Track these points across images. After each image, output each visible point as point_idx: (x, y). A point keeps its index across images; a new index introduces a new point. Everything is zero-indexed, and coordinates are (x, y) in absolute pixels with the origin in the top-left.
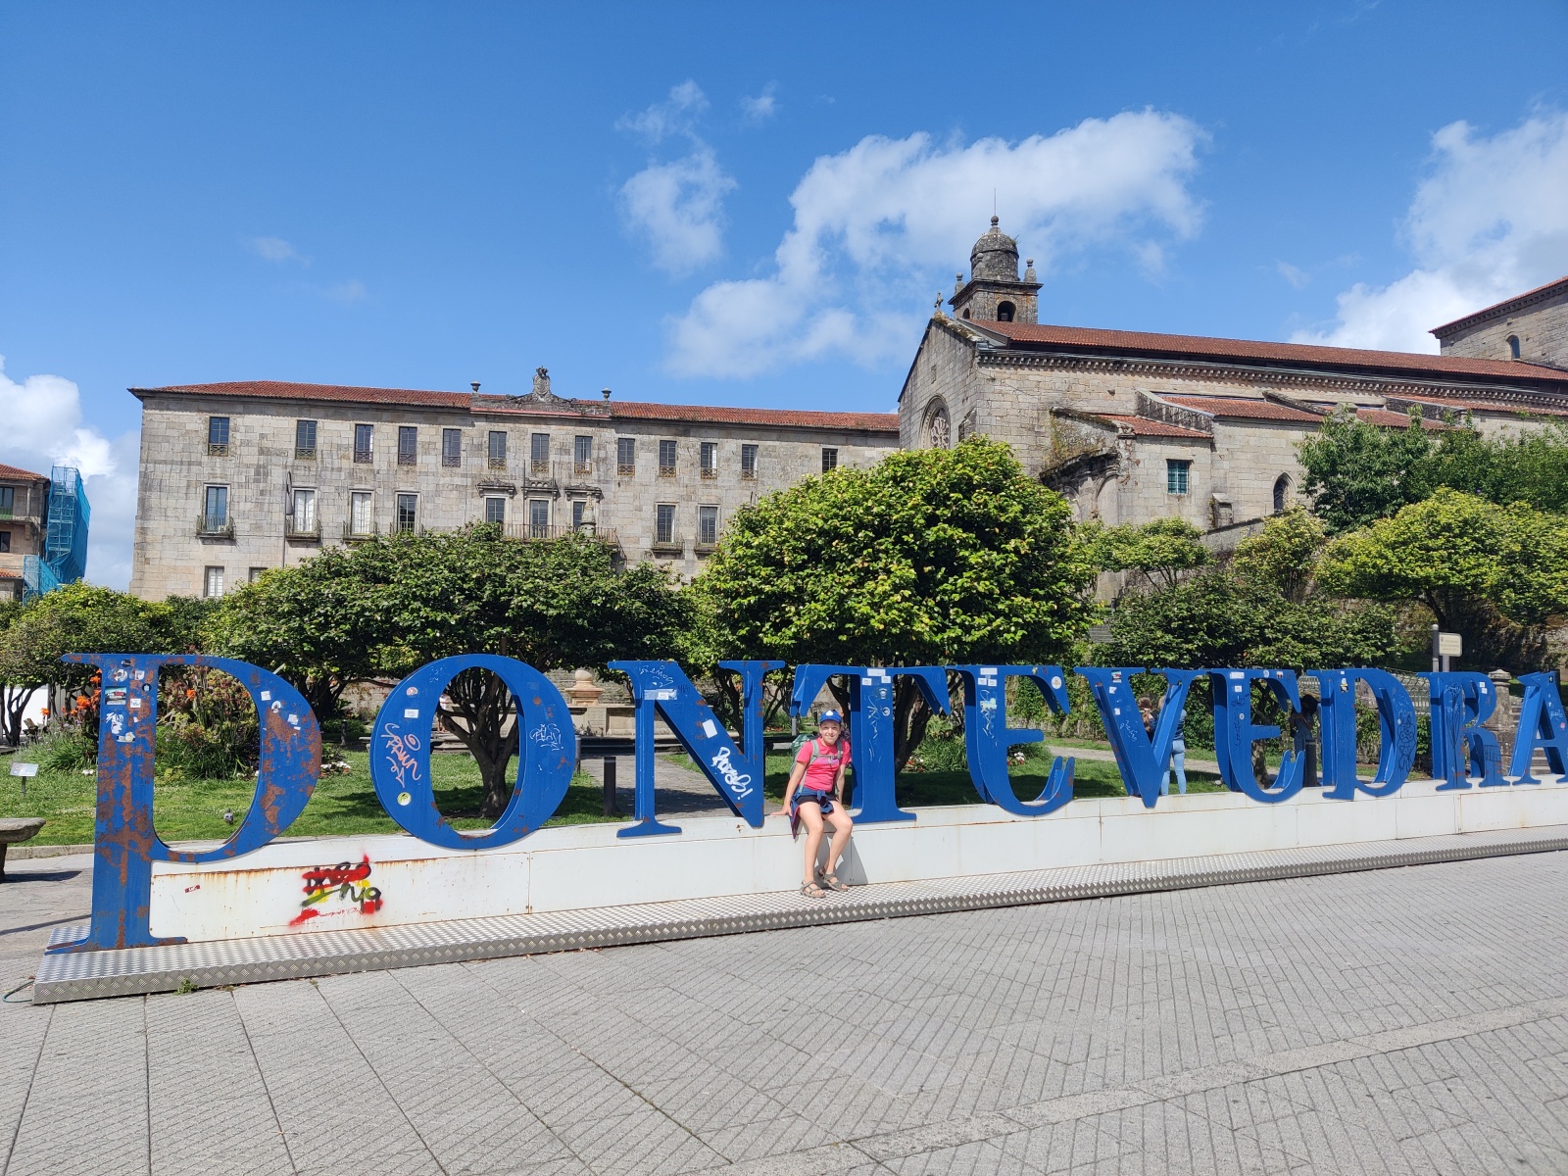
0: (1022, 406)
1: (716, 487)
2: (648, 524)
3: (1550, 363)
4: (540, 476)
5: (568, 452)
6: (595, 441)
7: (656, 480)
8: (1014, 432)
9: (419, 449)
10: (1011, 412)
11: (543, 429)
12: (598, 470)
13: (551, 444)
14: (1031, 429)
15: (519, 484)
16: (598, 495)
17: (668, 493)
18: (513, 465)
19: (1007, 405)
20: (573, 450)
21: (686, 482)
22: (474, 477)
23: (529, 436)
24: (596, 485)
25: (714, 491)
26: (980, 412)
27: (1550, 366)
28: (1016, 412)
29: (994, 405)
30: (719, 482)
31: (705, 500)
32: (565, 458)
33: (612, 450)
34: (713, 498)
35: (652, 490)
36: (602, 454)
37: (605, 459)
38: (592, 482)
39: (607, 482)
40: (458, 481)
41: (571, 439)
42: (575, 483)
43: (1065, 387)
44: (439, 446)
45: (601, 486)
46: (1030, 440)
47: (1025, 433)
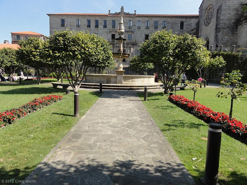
0: (234, 4)
2: (143, 39)
6: (133, 21)
7: (145, 29)
8: (231, 10)
9: (99, 25)
10: (231, 5)
12: (133, 27)
14: (236, 9)
16: (133, 32)
17: (147, 32)
18: (117, 27)
19: (231, 3)
21: (151, 30)
22: (109, 30)
26: (223, 6)
28: (233, 5)
29: (227, 3)
30: (158, 29)
32: (127, 25)
33: (136, 23)
35: (144, 31)
36: (134, 24)
38: (132, 30)
40: (106, 31)
41: (128, 21)
42: (129, 30)
44: (103, 23)
45: (134, 31)
46: (236, 12)
47: (234, 10)
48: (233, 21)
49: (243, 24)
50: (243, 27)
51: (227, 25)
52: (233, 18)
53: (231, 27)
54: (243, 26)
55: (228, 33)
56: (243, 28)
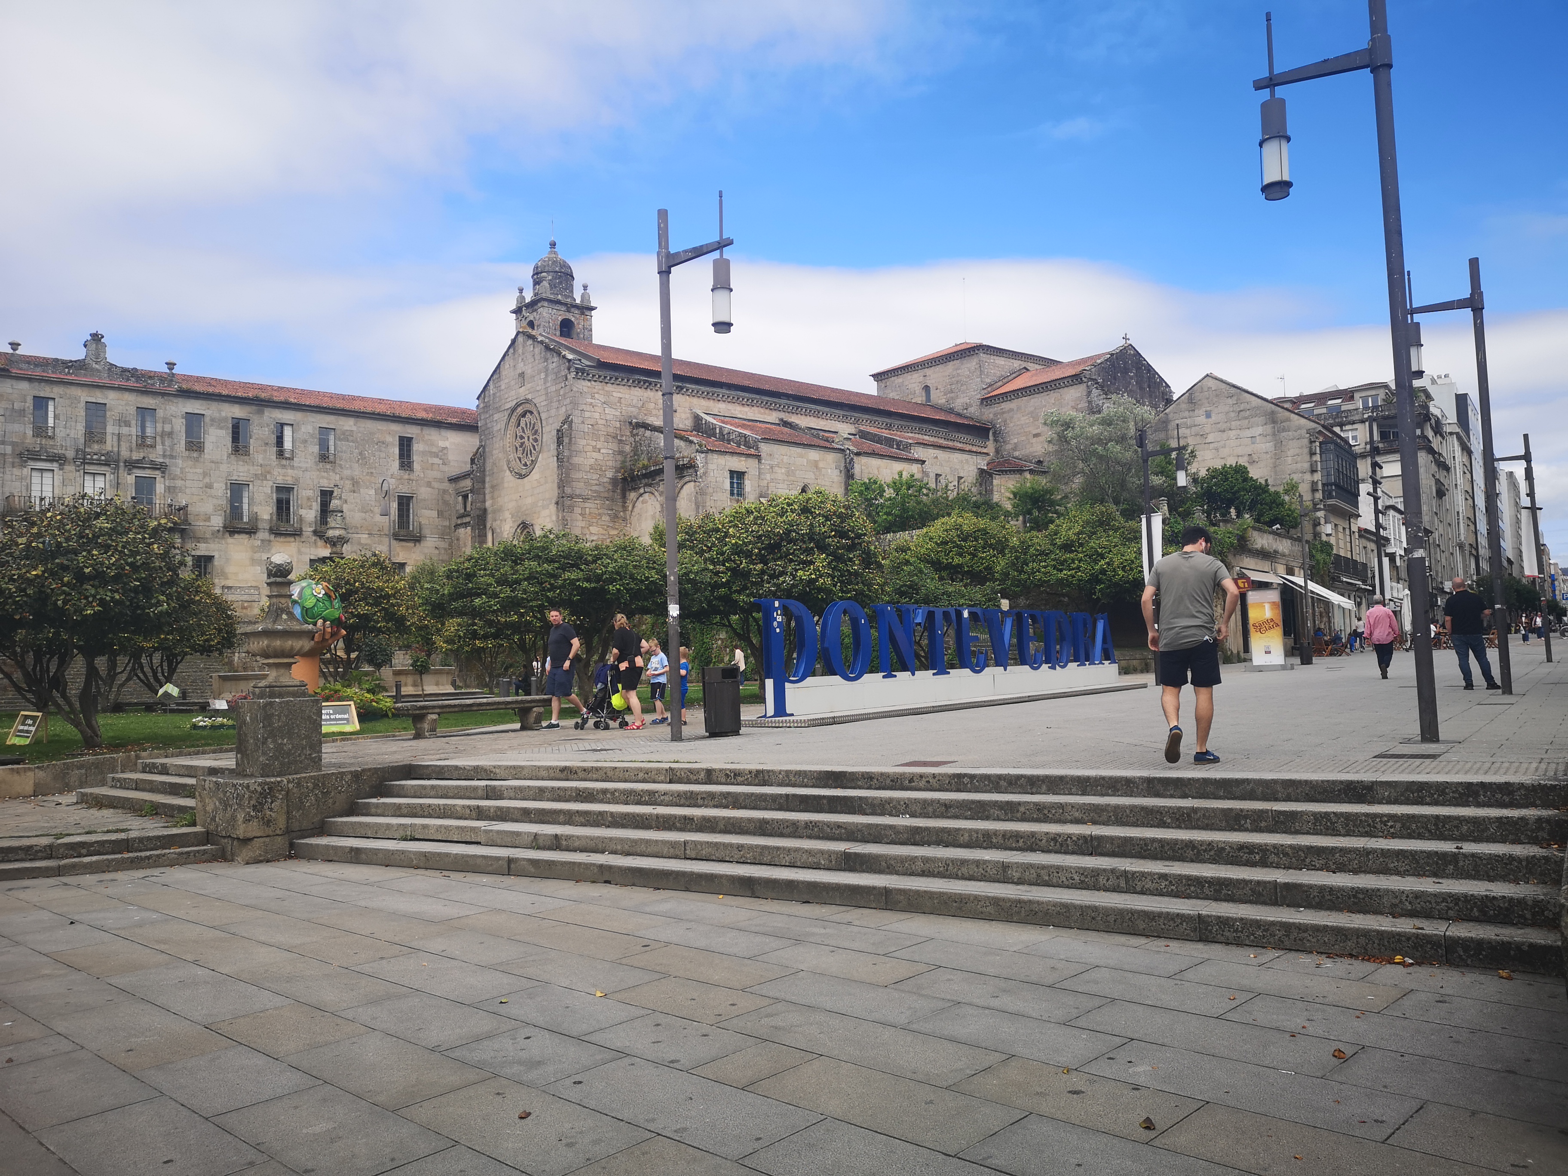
0: (608, 418)
1: (293, 467)
2: (220, 502)
3: (950, 409)
4: (96, 447)
5: (128, 424)
6: (160, 413)
7: (228, 457)
8: (602, 439)
10: (600, 422)
11: (98, 397)
12: (163, 444)
13: (108, 414)
14: (615, 437)
15: (70, 454)
16: (161, 468)
17: (241, 471)
18: (63, 434)
19: (597, 415)
20: (133, 422)
21: (261, 461)
23: (83, 404)
24: (161, 460)
25: (290, 471)
26: (575, 420)
27: (951, 411)
28: (604, 422)
29: (587, 414)
30: (296, 462)
31: (280, 480)
32: (125, 430)
33: (179, 425)
34: (289, 478)
35: (224, 468)
36: (167, 428)
37: (170, 434)
38: (156, 455)
39: (172, 457)
41: (132, 410)
42: (136, 456)
43: (640, 404)
45: (167, 461)
46: (614, 446)
47: (610, 440)
48: (610, 474)
49: (642, 491)
50: (641, 499)
51: (594, 488)
52: (610, 463)
53: (606, 495)
54: (641, 495)
55: (600, 514)
56: (643, 502)
